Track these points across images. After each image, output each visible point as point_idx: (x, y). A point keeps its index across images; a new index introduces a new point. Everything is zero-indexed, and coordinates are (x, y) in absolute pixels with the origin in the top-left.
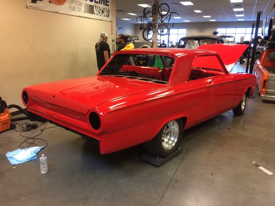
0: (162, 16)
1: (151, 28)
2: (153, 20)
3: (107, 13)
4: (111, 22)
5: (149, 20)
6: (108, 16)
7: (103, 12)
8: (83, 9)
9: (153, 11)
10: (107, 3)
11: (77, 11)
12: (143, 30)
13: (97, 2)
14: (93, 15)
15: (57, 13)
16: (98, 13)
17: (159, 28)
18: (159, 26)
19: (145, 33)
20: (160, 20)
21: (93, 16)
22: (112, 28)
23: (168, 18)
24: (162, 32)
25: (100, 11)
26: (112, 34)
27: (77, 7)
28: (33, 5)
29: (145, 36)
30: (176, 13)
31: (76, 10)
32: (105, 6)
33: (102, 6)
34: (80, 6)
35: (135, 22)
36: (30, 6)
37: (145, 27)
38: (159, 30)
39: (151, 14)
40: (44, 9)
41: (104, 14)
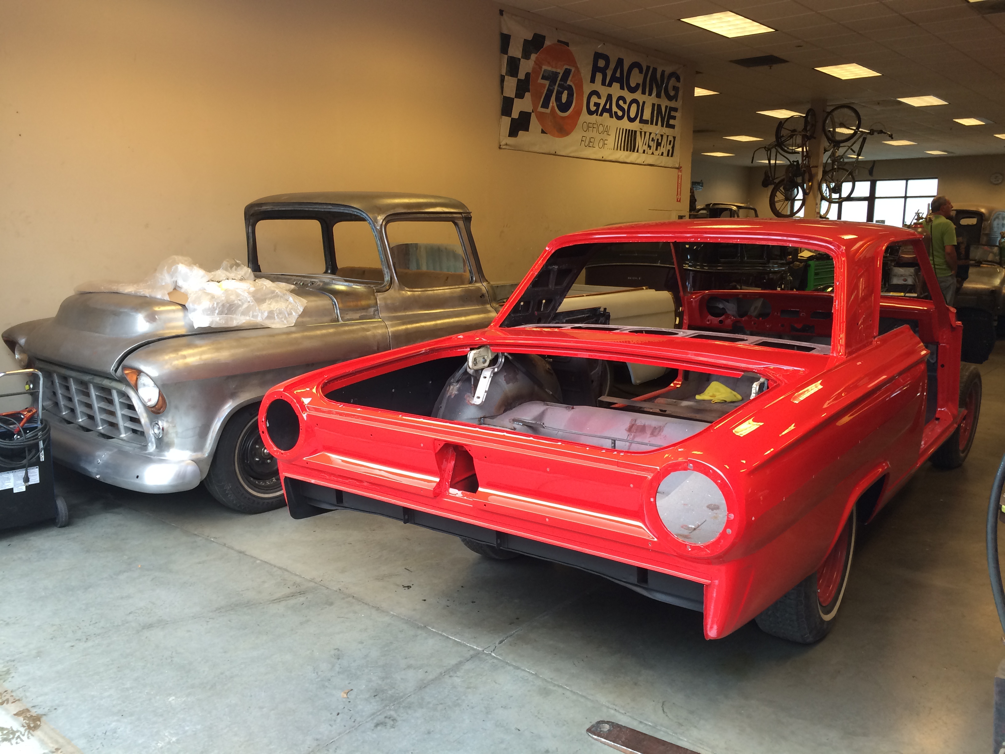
0: (836, 142)
1: (799, 180)
2: (807, 156)
3: (670, 147)
4: (679, 168)
5: (793, 158)
6: (670, 154)
7: (659, 144)
8: (611, 141)
9: (805, 129)
10: (672, 122)
11: (597, 147)
12: (771, 187)
13: (646, 122)
14: (635, 154)
15: (555, 154)
16: (646, 148)
17: (824, 180)
18: (825, 173)
19: (779, 196)
20: (828, 153)
21: (633, 157)
22: (679, 186)
23: (856, 147)
24: (837, 189)
25: (651, 143)
26: (679, 201)
27: (599, 137)
28: (512, 141)
29: (778, 206)
30: (881, 132)
31: (596, 145)
32: (666, 131)
33: (656, 130)
34: (604, 136)
35: (747, 162)
36: (506, 144)
37: (780, 175)
38: (824, 186)
39: (799, 140)
40: (530, 150)
41: (661, 149)
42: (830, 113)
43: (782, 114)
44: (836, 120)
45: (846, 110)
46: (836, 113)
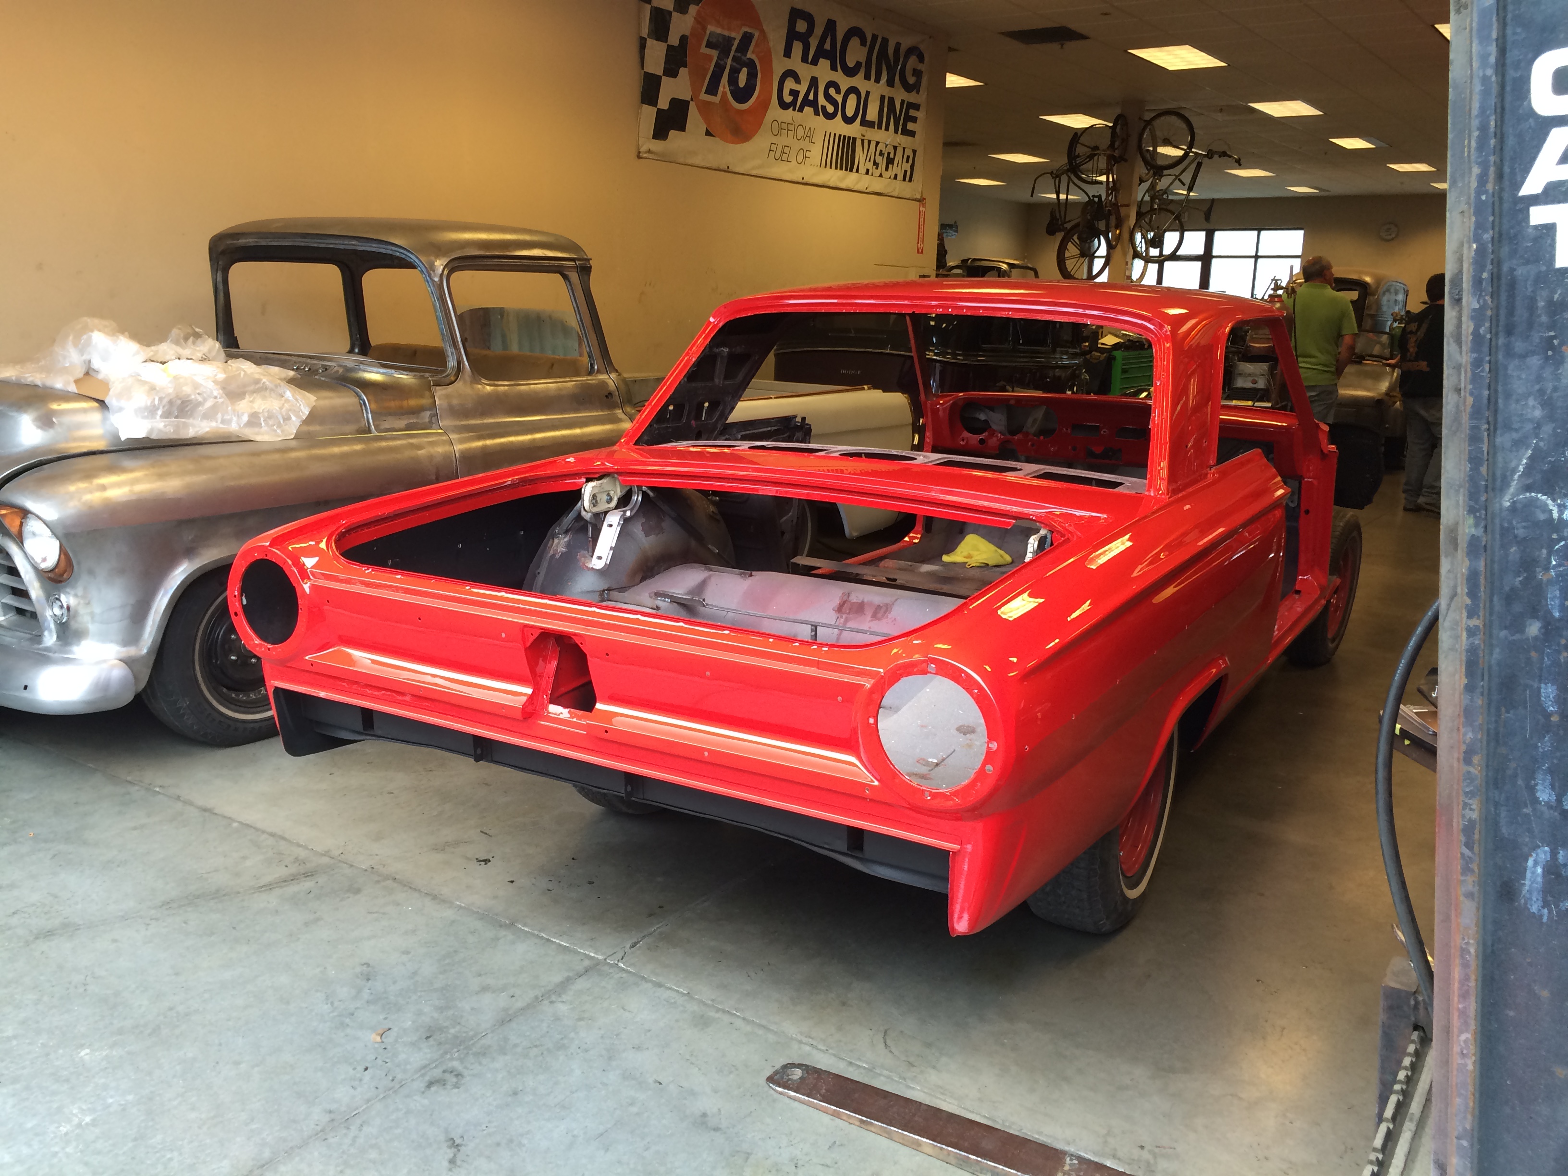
0: (1158, 168)
1: (1102, 225)
2: (1113, 188)
3: (907, 167)
4: (921, 201)
5: (1092, 190)
6: (908, 177)
7: (890, 161)
8: (816, 152)
9: (1112, 146)
10: (910, 126)
11: (794, 162)
12: (1060, 236)
13: (870, 124)
14: (853, 176)
15: (727, 171)
16: (870, 165)
17: (1138, 226)
18: (1140, 215)
19: (1072, 250)
20: (1146, 185)
21: (850, 179)
22: (921, 228)
23: (1187, 178)
24: (1158, 242)
25: (879, 159)
26: (920, 251)
27: (796, 145)
28: (658, 146)
29: (1070, 264)
30: (1224, 154)
31: (792, 158)
32: (901, 140)
33: (887, 138)
34: (805, 144)
35: (1024, 196)
36: (649, 151)
37: (1074, 217)
38: (1138, 237)
39: (1102, 163)
40: (689, 161)
41: (895, 169)
42: (1149, 123)
43: (1078, 121)
44: (1159, 134)
45: (1173, 119)
46: (1157, 123)
